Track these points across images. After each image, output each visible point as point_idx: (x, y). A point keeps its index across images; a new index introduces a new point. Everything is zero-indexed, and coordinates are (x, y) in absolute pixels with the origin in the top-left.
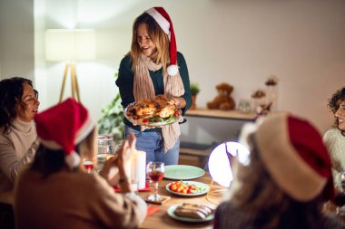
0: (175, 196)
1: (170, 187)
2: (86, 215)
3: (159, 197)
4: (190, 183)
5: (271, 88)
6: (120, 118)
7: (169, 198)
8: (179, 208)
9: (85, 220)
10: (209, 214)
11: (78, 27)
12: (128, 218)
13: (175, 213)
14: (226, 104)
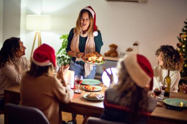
0: (87, 91)
1: (85, 87)
2: (51, 94)
3: (80, 91)
4: (94, 86)
5: (135, 47)
6: (62, 59)
7: (84, 92)
8: (89, 95)
9: (50, 97)
10: (101, 98)
11: (42, 14)
12: (67, 96)
13: (87, 97)
14: (114, 54)
